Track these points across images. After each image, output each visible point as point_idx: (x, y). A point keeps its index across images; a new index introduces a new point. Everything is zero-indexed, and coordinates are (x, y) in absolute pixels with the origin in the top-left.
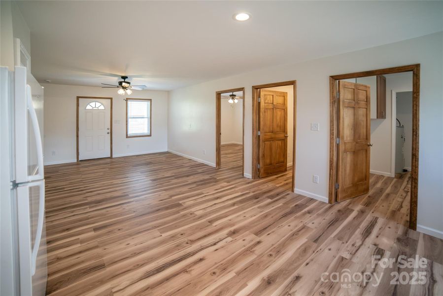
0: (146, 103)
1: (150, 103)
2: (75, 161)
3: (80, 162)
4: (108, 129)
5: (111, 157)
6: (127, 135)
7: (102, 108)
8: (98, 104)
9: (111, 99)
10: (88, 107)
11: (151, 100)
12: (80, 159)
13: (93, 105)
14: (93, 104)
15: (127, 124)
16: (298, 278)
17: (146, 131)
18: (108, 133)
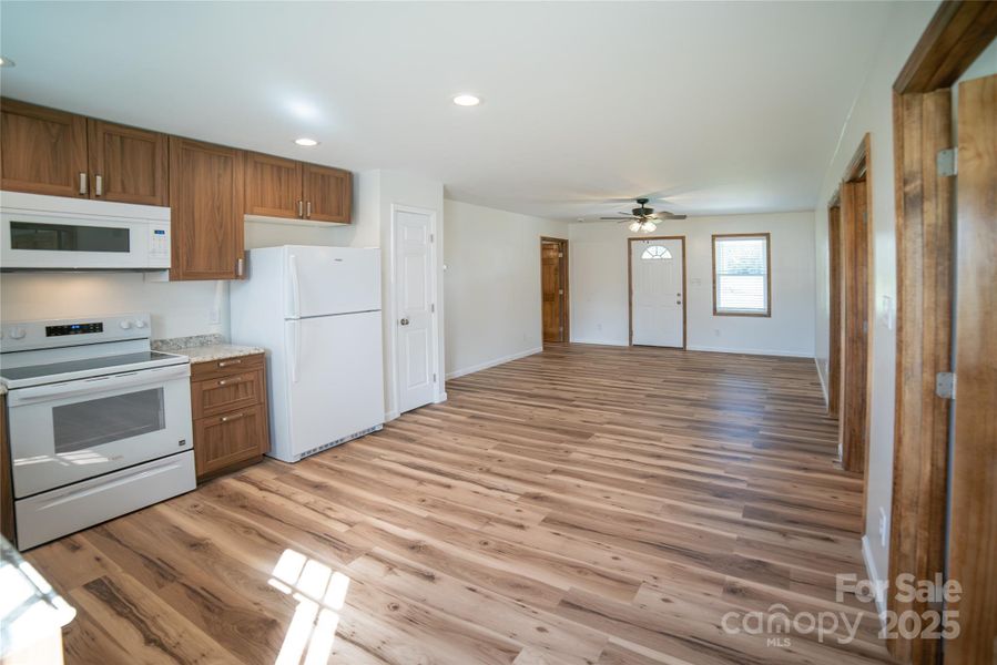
0: (761, 242)
1: (765, 242)
2: (626, 343)
3: (635, 348)
4: (679, 295)
5: (683, 349)
6: (715, 309)
7: (668, 255)
8: (661, 249)
9: (683, 238)
10: (646, 256)
11: (767, 236)
12: (634, 343)
13: (653, 252)
14: (652, 250)
15: (714, 288)
16: (431, 578)
17: (759, 304)
18: (679, 303)
